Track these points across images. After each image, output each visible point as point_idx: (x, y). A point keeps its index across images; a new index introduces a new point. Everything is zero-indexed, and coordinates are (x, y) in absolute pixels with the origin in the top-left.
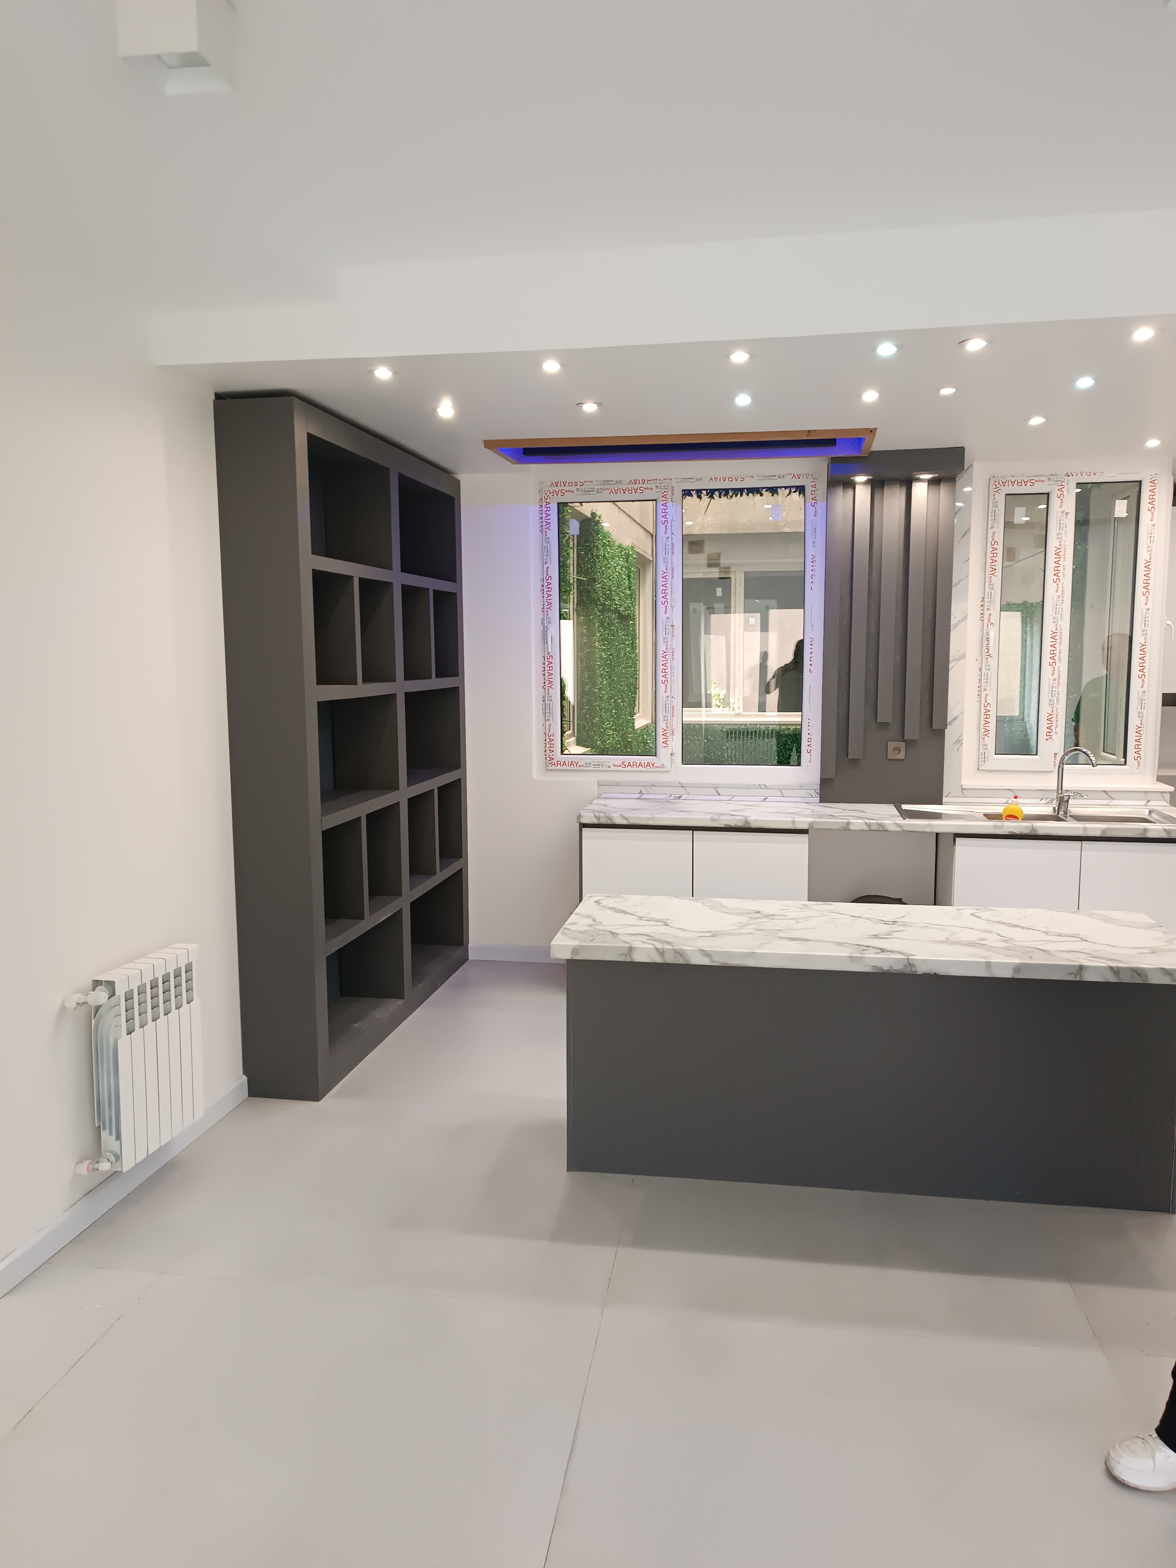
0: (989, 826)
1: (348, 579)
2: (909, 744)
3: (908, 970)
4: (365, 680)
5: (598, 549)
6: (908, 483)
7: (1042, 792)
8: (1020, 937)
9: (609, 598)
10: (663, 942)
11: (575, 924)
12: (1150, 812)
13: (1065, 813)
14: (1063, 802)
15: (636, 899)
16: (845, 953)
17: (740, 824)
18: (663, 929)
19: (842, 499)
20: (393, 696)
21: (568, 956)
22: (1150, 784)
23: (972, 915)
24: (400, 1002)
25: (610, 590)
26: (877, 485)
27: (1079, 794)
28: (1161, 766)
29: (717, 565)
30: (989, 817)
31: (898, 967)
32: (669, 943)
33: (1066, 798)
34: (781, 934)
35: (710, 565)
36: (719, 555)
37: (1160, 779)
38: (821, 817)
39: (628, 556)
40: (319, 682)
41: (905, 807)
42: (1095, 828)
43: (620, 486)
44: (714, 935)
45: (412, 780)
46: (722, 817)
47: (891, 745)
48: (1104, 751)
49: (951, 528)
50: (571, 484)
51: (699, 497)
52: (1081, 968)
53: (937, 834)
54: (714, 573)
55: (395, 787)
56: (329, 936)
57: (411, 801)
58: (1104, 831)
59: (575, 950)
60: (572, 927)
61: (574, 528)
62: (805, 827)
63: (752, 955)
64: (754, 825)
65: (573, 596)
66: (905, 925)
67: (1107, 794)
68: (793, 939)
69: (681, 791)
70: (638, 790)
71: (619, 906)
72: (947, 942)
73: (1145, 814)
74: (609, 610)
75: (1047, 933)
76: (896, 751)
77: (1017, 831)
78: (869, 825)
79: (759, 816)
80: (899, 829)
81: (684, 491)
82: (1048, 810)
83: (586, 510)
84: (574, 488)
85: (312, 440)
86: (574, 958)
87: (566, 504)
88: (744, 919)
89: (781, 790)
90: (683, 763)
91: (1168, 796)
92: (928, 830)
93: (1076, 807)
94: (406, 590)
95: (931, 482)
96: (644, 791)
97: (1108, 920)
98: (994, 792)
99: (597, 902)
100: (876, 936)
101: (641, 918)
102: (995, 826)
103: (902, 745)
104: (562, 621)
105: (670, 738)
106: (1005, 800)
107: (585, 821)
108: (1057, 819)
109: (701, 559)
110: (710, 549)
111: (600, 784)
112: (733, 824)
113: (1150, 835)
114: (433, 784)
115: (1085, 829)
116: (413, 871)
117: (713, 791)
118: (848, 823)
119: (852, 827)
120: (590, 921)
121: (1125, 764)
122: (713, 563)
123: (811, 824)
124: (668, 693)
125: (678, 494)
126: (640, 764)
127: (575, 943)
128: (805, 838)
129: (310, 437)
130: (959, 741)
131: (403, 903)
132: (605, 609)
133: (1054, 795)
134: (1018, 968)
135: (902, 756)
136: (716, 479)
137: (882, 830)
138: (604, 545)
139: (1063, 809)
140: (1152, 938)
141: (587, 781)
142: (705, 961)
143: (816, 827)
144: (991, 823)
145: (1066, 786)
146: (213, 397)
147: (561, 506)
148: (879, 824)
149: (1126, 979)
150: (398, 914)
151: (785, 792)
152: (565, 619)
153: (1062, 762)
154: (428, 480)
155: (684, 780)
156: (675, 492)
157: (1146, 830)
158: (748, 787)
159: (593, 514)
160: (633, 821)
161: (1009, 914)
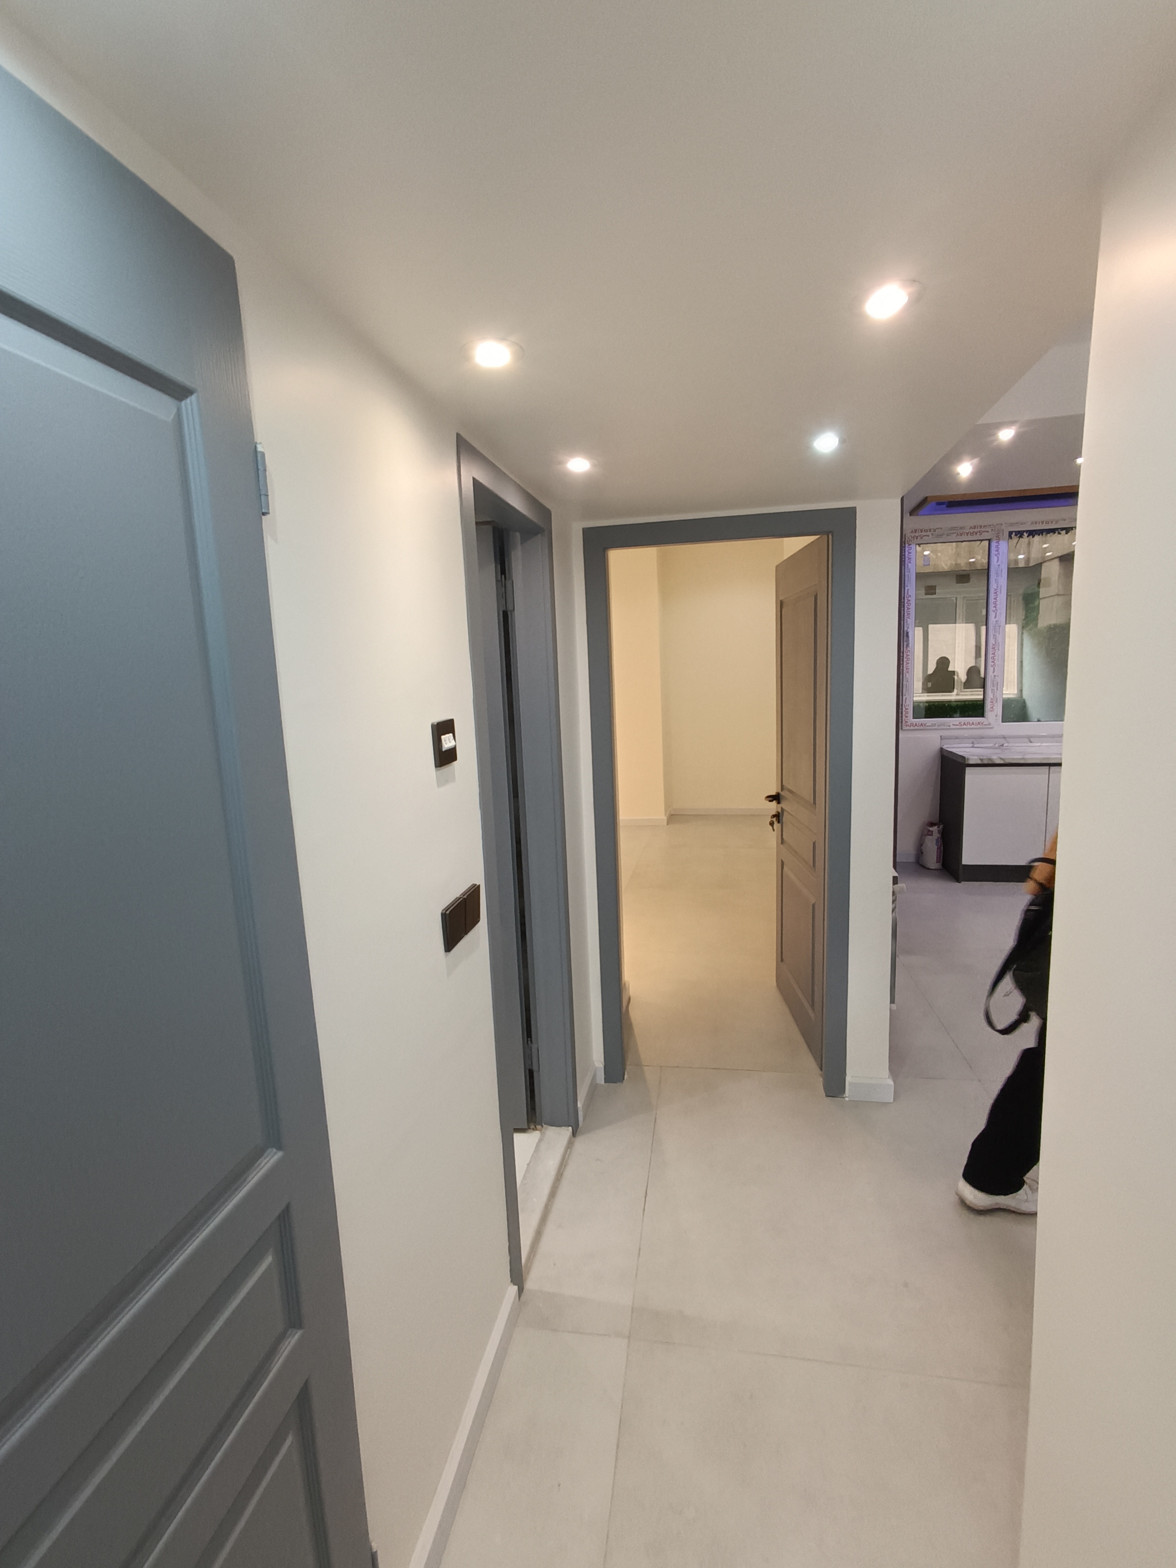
43: (964, 531)
51: (1022, 536)
69: (1002, 741)
70: (971, 741)
81: (1011, 532)
90: (1004, 722)
96: (975, 742)
105: (994, 707)
107: (970, 762)
111: (942, 738)
117: (1027, 740)
124: (995, 674)
126: (973, 724)
141: (934, 737)
155: (1003, 733)
156: (1004, 533)
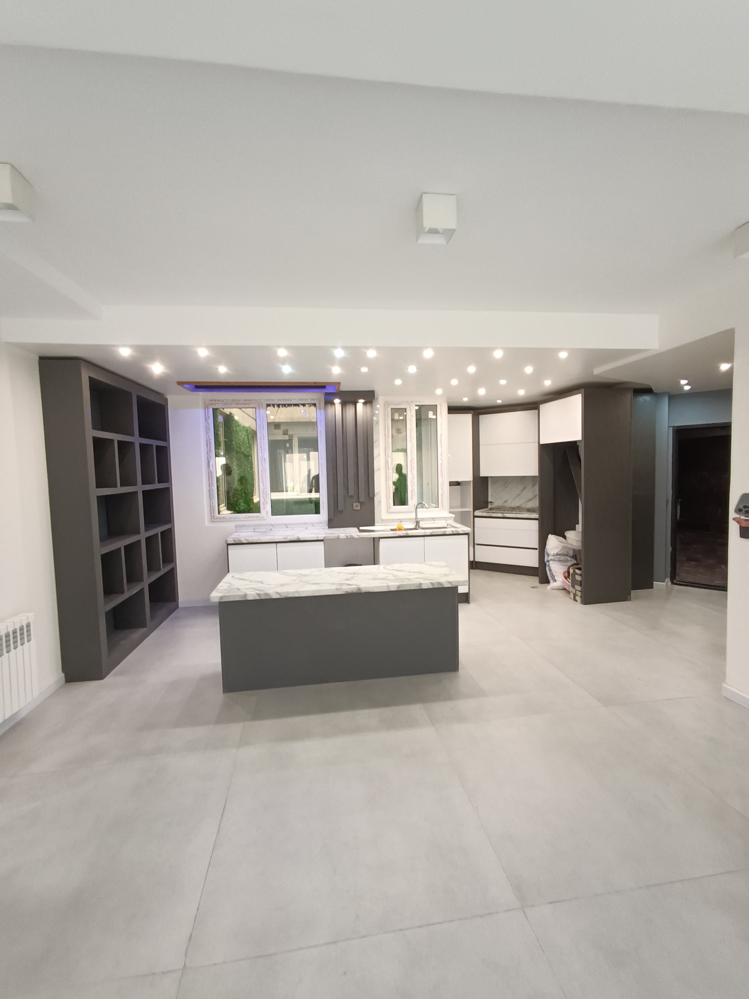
0: (391, 534)
1: (112, 441)
2: (362, 504)
3: (359, 592)
4: (121, 485)
5: (233, 428)
6: (355, 403)
7: (410, 520)
8: (400, 575)
9: (239, 448)
10: (260, 590)
11: (222, 586)
12: (448, 525)
13: (419, 527)
14: (417, 523)
15: (250, 573)
16: (334, 587)
17: (295, 539)
18: (261, 585)
19: (330, 409)
20: (136, 493)
21: (217, 600)
22: (446, 514)
23: (384, 568)
24: (145, 629)
25: (239, 444)
26: (344, 404)
27: (423, 519)
28: (451, 508)
29: (287, 434)
30: (392, 530)
31: (355, 591)
32: (262, 591)
33: (418, 521)
34: (310, 582)
35: (284, 434)
36: (287, 430)
37: (450, 512)
38: (328, 534)
39: (247, 430)
40: (97, 487)
41: (361, 528)
42: (428, 532)
43: (240, 402)
44: (282, 585)
45: (147, 528)
46: (289, 537)
47: (355, 504)
48: (432, 503)
49: (372, 420)
50: (218, 401)
51: (274, 407)
52: (421, 584)
53: (374, 538)
54: (286, 437)
55: (138, 532)
56: (106, 603)
57: (148, 539)
58: (432, 533)
59: (221, 598)
60: (220, 588)
61: (220, 419)
62: (322, 538)
63: (297, 592)
64: (302, 539)
65: (222, 446)
66: (358, 574)
67: (433, 519)
68: (314, 584)
69: (271, 527)
70: (253, 528)
71: (242, 577)
72: (374, 579)
73: (445, 526)
74: (239, 453)
75: (410, 572)
76: (357, 506)
77: (402, 535)
78: (347, 536)
79: (302, 536)
80: (358, 537)
81: (268, 404)
82: (413, 526)
83: (227, 411)
84: (220, 402)
85: (91, 380)
86: (221, 601)
87: (217, 409)
88: (295, 578)
89: (313, 524)
90: (272, 515)
91: (453, 519)
92: (369, 537)
93: (422, 524)
94: (142, 445)
95: (363, 403)
96: (255, 528)
97: (431, 565)
98: (393, 520)
99: (233, 577)
100: (347, 580)
101: (251, 581)
102: (394, 534)
103: (359, 504)
104: (217, 458)
105: (266, 505)
106: (397, 523)
107: (229, 542)
108: (415, 529)
109: (280, 432)
110: (282, 428)
111: (236, 526)
112: (292, 539)
113: (447, 533)
114: (158, 530)
115: (425, 532)
116: (149, 570)
117: (285, 526)
118: (339, 536)
119: (341, 537)
120: (228, 585)
121: (438, 507)
122: (285, 433)
123: (324, 538)
124: (264, 487)
125: (265, 406)
126: (254, 517)
127: (221, 595)
128: (322, 543)
129: (90, 378)
130: (380, 502)
131: (145, 585)
132: (237, 452)
133: (415, 521)
134: (399, 587)
135: (359, 508)
136: (280, 400)
137: (352, 538)
138: (236, 426)
139: (418, 525)
140: (445, 570)
141: (231, 525)
142: (278, 597)
143: (327, 538)
144: (392, 532)
145: (418, 517)
146: (38, 358)
147: (215, 410)
148: (351, 536)
149: (436, 586)
150: (142, 590)
151: (314, 525)
152: (218, 457)
153: (417, 508)
154: (152, 398)
155: (273, 522)
156: (263, 405)
157: (445, 531)
158: (299, 524)
159: (231, 413)
160: (250, 541)
161: (397, 566)
